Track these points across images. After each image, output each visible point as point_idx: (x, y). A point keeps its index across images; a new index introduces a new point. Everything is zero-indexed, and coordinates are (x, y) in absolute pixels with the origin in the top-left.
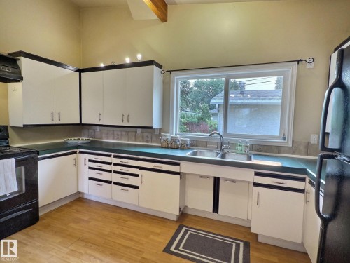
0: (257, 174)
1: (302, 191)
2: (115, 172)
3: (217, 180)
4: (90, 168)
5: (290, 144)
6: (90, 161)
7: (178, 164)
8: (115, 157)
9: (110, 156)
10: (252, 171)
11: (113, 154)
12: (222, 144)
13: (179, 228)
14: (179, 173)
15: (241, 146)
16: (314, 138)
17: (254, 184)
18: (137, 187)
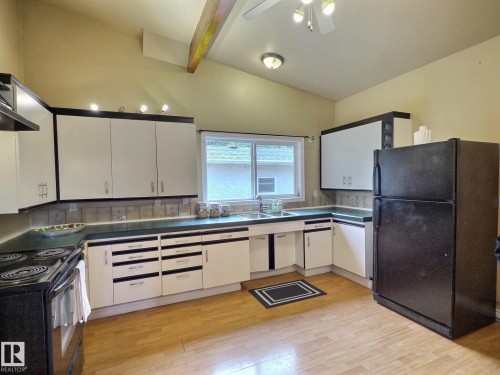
0: (307, 223)
1: (329, 229)
2: (164, 258)
3: (271, 237)
4: (115, 265)
5: (304, 200)
6: (114, 254)
7: (247, 229)
8: (163, 238)
9: (156, 238)
10: (303, 222)
11: (159, 236)
12: (261, 205)
13: (252, 292)
14: (247, 238)
15: (276, 205)
16: (316, 194)
17: (305, 231)
18: (200, 268)
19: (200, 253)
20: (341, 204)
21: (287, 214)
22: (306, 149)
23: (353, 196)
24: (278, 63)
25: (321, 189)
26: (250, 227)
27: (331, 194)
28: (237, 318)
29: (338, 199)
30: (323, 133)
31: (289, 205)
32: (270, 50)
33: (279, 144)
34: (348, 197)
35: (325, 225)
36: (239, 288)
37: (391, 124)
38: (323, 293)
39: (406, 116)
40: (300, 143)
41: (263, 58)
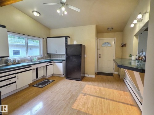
0: (47, 63)
1: (52, 64)
3: (37, 69)
5: (43, 57)
7: (31, 67)
10: (46, 63)
12: (31, 59)
13: (33, 86)
14: (31, 70)
15: (35, 59)
16: (46, 55)
17: (47, 66)
18: (15, 82)
19: (15, 77)
20: (53, 58)
21: (40, 61)
22: (43, 42)
23: (56, 56)
24: (39, 15)
25: (47, 54)
26: (32, 66)
27: (50, 55)
28: (35, 93)
29: (52, 56)
30: (48, 38)
31: (39, 59)
32: (35, 10)
33: (35, 40)
34: (55, 56)
35: (51, 63)
36: (28, 86)
37: (67, 39)
38: (54, 81)
39: (69, 37)
40: (41, 40)
41: (33, 12)
